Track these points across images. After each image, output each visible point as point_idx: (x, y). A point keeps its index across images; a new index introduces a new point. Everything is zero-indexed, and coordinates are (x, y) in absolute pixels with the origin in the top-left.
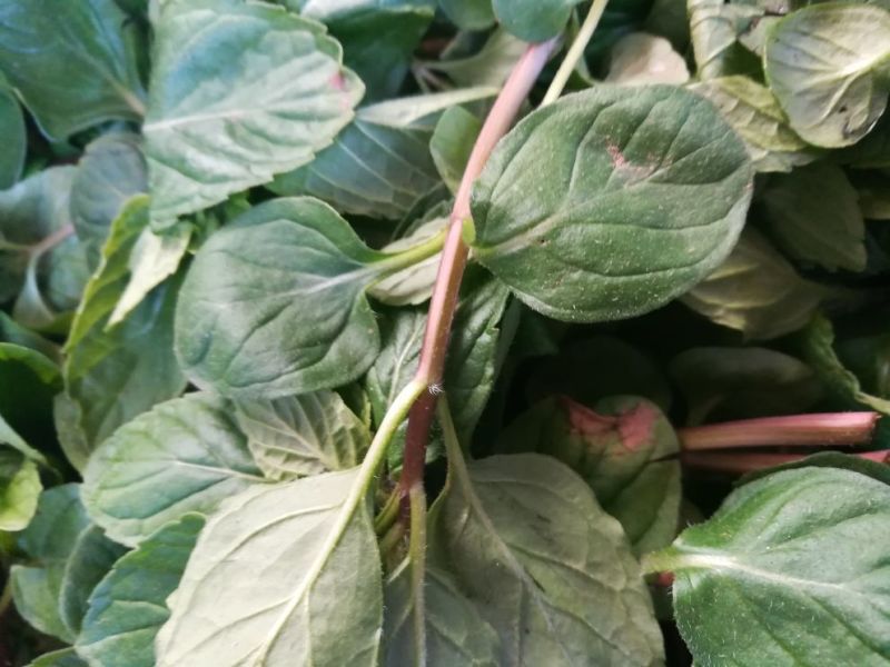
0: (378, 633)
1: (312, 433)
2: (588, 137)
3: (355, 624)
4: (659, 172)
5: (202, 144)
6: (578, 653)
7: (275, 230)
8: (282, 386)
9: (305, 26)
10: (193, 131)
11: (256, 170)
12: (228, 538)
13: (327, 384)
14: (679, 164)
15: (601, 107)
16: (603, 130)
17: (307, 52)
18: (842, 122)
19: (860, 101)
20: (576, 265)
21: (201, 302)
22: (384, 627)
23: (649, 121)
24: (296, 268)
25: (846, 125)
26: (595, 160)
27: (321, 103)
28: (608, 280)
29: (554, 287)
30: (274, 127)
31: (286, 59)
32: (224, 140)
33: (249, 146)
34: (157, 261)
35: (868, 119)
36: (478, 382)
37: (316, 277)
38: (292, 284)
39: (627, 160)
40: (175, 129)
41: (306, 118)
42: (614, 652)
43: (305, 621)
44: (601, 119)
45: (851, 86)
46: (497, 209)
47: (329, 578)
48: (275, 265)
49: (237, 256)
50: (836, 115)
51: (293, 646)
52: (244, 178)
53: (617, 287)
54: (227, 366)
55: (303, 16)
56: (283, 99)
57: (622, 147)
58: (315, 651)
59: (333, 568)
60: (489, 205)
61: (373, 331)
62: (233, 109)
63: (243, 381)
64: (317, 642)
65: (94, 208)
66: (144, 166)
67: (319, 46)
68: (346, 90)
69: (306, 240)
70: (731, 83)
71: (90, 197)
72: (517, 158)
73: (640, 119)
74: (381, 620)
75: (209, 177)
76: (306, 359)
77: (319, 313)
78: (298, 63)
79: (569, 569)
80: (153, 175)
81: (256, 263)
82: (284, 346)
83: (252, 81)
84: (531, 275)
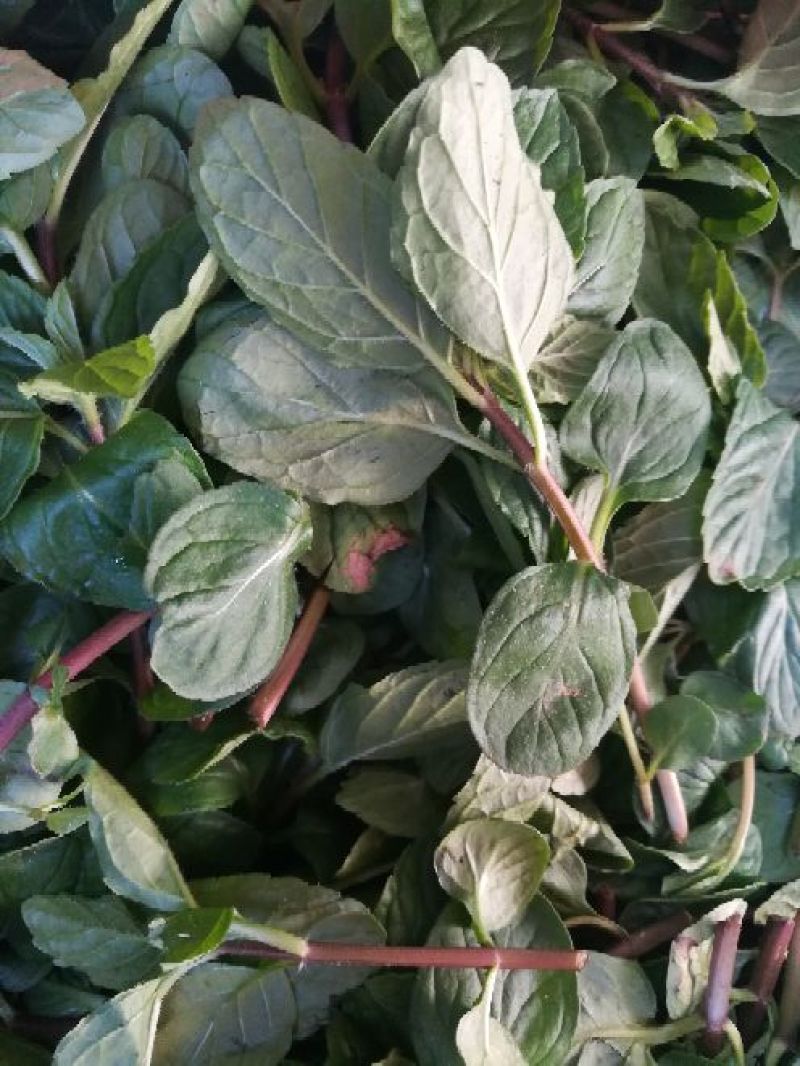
0: (434, 306)
1: (555, 365)
2: (594, 684)
3: (455, 299)
4: (540, 707)
5: (763, 453)
6: (278, 406)
7: (683, 452)
8: (602, 375)
9: (776, 578)
10: (774, 454)
11: (725, 472)
12: (556, 265)
13: (578, 402)
14: (536, 723)
15: (606, 706)
16: (592, 697)
17: (758, 567)
18: (455, 854)
19: (459, 874)
20: (539, 613)
21: (683, 370)
22: (433, 312)
23: (576, 728)
24: (651, 444)
25: (450, 854)
26: (579, 676)
27: (725, 547)
28: (517, 622)
29: (535, 589)
30: (735, 506)
31: (764, 550)
32: (753, 469)
33: (739, 480)
34: (722, 364)
35: (443, 870)
36: (502, 496)
37: (635, 451)
38: (644, 433)
39: (563, 696)
40: (783, 444)
41: (724, 531)
42: (248, 429)
43: (484, 273)
44: (599, 700)
45: (473, 877)
46: (606, 597)
47: (492, 309)
48: (663, 432)
49: (688, 416)
50: (462, 854)
51: (479, 254)
52: (728, 460)
53: (508, 623)
54: (638, 351)
55: (780, 584)
56: (746, 526)
57: (572, 699)
58: (466, 264)
59: (495, 316)
60: (613, 593)
61: (578, 457)
62: (765, 490)
63: (624, 355)
64: (469, 270)
65: (778, 347)
66: (778, 404)
67: (756, 576)
68: (720, 569)
69: (662, 466)
70: (533, 807)
71: (786, 351)
72: (619, 633)
73: (581, 724)
74: (439, 316)
75: (745, 441)
76: (601, 403)
77: (615, 434)
78: (757, 556)
79: (330, 448)
80: (769, 404)
81: (675, 423)
82: (621, 396)
83: (769, 517)
84: (551, 582)
